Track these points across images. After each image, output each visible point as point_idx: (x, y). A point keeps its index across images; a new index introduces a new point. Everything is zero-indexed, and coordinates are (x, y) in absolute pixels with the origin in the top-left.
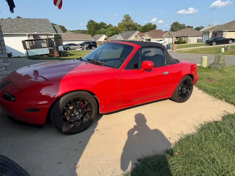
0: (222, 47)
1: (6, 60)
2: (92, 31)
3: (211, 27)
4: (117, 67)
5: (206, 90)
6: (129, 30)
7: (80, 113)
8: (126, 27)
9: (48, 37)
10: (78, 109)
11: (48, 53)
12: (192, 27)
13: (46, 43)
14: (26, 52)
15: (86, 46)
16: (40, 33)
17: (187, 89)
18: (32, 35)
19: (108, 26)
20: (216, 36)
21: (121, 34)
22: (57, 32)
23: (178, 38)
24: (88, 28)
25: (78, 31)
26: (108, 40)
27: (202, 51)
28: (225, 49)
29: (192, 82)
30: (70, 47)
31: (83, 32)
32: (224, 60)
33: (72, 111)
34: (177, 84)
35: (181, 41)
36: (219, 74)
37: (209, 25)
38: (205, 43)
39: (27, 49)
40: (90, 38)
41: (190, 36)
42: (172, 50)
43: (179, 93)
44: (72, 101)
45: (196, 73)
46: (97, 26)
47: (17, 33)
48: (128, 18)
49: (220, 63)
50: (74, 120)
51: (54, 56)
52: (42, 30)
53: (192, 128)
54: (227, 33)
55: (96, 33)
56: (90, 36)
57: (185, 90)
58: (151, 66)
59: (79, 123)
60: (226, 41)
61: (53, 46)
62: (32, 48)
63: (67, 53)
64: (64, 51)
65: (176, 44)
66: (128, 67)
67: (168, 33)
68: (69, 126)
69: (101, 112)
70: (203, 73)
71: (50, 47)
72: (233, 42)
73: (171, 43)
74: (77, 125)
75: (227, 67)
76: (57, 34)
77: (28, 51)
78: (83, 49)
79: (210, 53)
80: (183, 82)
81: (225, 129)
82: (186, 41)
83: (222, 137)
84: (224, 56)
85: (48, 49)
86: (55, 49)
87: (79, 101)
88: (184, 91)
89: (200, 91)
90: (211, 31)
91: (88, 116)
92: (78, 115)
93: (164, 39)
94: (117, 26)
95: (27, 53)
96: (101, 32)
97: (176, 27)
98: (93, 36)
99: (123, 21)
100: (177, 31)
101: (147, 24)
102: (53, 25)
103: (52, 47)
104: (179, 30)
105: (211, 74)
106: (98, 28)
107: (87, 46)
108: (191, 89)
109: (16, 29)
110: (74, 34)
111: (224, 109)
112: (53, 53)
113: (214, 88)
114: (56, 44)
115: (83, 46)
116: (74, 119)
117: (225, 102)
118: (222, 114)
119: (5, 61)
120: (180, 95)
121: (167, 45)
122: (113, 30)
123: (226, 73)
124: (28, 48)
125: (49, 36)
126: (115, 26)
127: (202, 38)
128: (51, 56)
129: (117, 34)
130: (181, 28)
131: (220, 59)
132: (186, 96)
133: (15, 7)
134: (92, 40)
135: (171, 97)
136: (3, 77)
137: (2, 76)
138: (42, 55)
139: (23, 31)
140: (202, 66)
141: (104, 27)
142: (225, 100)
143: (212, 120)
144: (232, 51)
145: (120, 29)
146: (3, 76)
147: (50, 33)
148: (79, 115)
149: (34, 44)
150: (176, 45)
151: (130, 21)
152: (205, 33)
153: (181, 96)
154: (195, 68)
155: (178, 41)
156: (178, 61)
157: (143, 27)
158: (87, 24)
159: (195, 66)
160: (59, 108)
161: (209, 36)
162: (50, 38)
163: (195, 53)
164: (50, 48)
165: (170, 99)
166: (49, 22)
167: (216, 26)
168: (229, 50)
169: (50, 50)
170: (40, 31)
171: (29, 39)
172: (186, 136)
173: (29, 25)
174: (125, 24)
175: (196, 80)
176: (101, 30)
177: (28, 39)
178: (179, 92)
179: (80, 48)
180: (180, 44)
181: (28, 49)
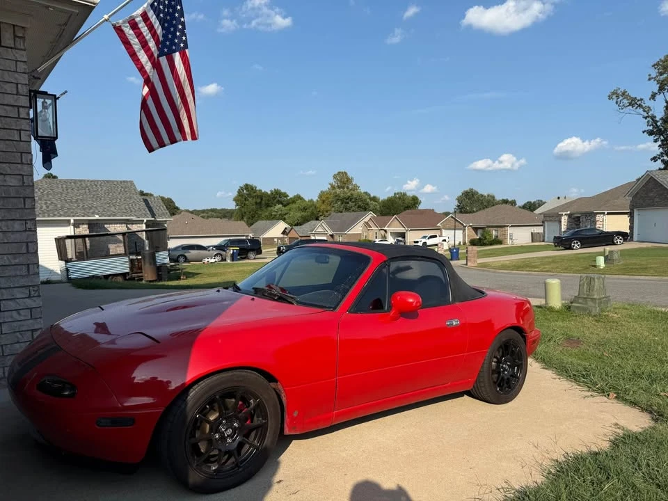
0: (596, 253)
1: (34, 290)
2: (247, 213)
3: (563, 202)
4: (331, 308)
5: (563, 371)
6: (347, 209)
7: (234, 430)
8: (339, 203)
9: (128, 229)
10: (230, 420)
11: (127, 270)
12: (513, 203)
13: (122, 245)
14: (64, 269)
15: (232, 252)
16: (109, 216)
17: (512, 367)
18: (86, 224)
19: (291, 198)
20: (578, 225)
21: (328, 219)
22: (153, 215)
23: (480, 232)
24: (237, 205)
25: (210, 213)
26: (293, 234)
27: (547, 264)
28: (607, 259)
29: (523, 346)
30: (186, 254)
31: (225, 214)
32: (604, 289)
33: (215, 427)
34: (485, 352)
35: (487, 237)
36: (595, 325)
37: (559, 198)
38: (553, 244)
39: (67, 261)
40: (243, 231)
41: (512, 226)
42: (464, 262)
43: (492, 379)
44: (217, 397)
45: (531, 324)
46: (262, 200)
47: (44, 217)
48: (343, 180)
49: (595, 297)
50: (220, 450)
51: (142, 280)
52: (113, 209)
53: (533, 472)
54: (607, 217)
55: (260, 218)
56: (242, 224)
57: (507, 367)
58: (414, 304)
59: (232, 459)
60: (607, 238)
61: (142, 252)
62: (81, 256)
63: (179, 270)
64: (171, 266)
65: (474, 245)
66: (358, 308)
67: (452, 217)
68: (204, 468)
69: (289, 431)
70: (553, 323)
71: (131, 254)
72: (625, 240)
73: (462, 243)
74: (228, 466)
75: (615, 308)
76: (153, 219)
77: (70, 265)
78: (224, 258)
79: (566, 270)
80: (501, 347)
81: (619, 470)
82: (500, 238)
83: (614, 493)
84: (603, 279)
85: (126, 259)
86: (147, 260)
87: (234, 397)
88: (504, 371)
89: (549, 374)
90: (564, 213)
91: (254, 440)
92: (231, 436)
93: (441, 233)
94: (315, 199)
95: (67, 270)
96: (273, 213)
97: (470, 202)
98: (250, 225)
99: (333, 187)
100: (474, 212)
101: (395, 194)
102: (145, 197)
103: (138, 254)
104: (480, 209)
105: (573, 326)
106: (266, 204)
107: (233, 250)
108: (523, 367)
109: (44, 207)
110: (198, 219)
111: (615, 421)
112: (140, 271)
113: (583, 363)
114: (149, 247)
115: (224, 251)
116: (220, 447)
117: (615, 401)
118: (610, 432)
119: (32, 293)
120: (495, 383)
121: (450, 248)
122: (305, 209)
123: (613, 322)
124: (70, 256)
125: (132, 224)
126: (310, 198)
127: (544, 230)
128: (132, 279)
129: (317, 219)
130: (485, 204)
131: (594, 287)
132: (512, 385)
133: (56, 154)
134: (248, 236)
135: (472, 387)
136: (20, 336)
137: (18, 333)
138: (106, 277)
139: (61, 213)
140: (550, 305)
141: (280, 202)
142: (615, 395)
143: (585, 450)
144: (625, 265)
145: (323, 207)
146: (21, 334)
147: (134, 218)
148: (232, 438)
149: (88, 247)
150: (476, 248)
151: (350, 187)
152: (549, 217)
153: (499, 386)
154: (527, 311)
155: (480, 239)
156: (483, 293)
157: (383, 202)
158: (236, 194)
159: (528, 305)
160: (186, 417)
161: (561, 225)
162: (135, 230)
163: (528, 269)
164: (131, 257)
165: (470, 394)
166: (135, 189)
167: (575, 201)
168: (615, 263)
169: (132, 261)
170: (108, 213)
171: (77, 234)
172: (519, 492)
173: (79, 196)
174: (336, 196)
175: (534, 342)
176: (272, 208)
177: (73, 234)
178: (493, 374)
179: (216, 255)
180: (485, 245)
181: (71, 259)
